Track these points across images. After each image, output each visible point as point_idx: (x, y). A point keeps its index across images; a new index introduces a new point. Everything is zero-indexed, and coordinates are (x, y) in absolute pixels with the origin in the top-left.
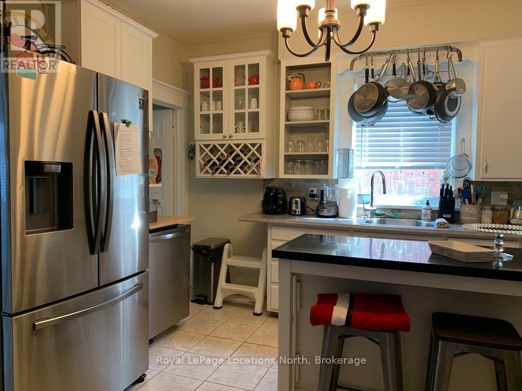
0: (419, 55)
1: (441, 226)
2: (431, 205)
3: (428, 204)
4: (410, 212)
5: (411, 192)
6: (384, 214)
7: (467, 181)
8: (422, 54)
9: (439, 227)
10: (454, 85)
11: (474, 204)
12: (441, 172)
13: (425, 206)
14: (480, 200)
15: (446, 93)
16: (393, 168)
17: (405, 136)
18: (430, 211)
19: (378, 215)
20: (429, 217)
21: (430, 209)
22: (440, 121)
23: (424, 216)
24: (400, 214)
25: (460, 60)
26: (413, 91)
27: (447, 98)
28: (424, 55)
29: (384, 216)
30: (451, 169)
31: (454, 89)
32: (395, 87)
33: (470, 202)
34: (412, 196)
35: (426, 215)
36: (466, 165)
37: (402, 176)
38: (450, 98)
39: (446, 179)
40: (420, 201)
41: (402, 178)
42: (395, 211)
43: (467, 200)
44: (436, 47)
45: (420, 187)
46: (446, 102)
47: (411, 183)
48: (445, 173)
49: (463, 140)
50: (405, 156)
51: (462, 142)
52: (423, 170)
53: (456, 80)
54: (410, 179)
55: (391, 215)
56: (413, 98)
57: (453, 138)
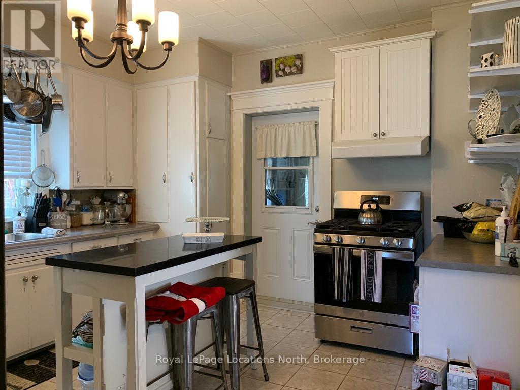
1: (60, 234)
3: (19, 215)
7: (58, 189)
9: (58, 236)
10: (60, 101)
11: (64, 211)
12: (23, 182)
13: (17, 217)
18: (23, 222)
20: (24, 228)
21: (23, 220)
30: (36, 179)
32: (11, 89)
33: (61, 209)
35: (20, 226)
39: (28, 188)
43: (58, 208)
48: (27, 183)
49: (43, 151)
51: (41, 152)
57: (33, 148)
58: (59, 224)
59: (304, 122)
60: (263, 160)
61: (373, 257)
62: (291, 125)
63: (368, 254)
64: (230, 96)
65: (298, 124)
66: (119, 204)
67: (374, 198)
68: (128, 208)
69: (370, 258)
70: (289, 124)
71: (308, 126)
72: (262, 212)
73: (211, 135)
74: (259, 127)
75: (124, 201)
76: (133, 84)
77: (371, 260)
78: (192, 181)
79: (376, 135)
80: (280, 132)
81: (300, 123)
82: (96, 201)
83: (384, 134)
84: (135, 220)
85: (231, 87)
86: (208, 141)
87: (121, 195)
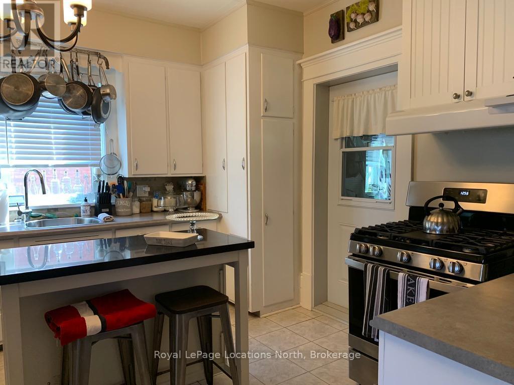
0: (71, 54)
1: (107, 220)
2: (89, 202)
3: (86, 200)
4: (67, 210)
5: (67, 190)
6: (40, 216)
7: (120, 177)
8: (74, 54)
9: (106, 222)
10: (108, 91)
11: (127, 197)
12: (94, 169)
13: (84, 203)
14: (131, 194)
15: (101, 97)
16: (47, 166)
17: (55, 133)
18: (89, 207)
19: (34, 217)
20: (89, 213)
21: (89, 205)
22: (96, 122)
23: (84, 212)
24: (57, 213)
25: (108, 68)
26: (70, 90)
27: (102, 102)
28: (77, 56)
29: (42, 217)
30: (103, 167)
31: (108, 94)
32: (52, 84)
33: (124, 196)
34: (67, 194)
35: (85, 211)
36: (116, 163)
37: (56, 174)
38: (104, 101)
39: (99, 176)
40: (77, 198)
41: (56, 176)
42: (52, 211)
43: (121, 195)
44: (88, 51)
45: (76, 185)
46: (101, 105)
47: (66, 181)
48: (98, 170)
49: (112, 140)
50: (58, 154)
51: (110, 142)
52: (77, 168)
53: (108, 86)
54: (65, 177)
55: (48, 215)
56: (70, 97)
57: (102, 138)
58: (122, 210)
59: (385, 87)
60: (339, 141)
61: (414, 285)
62: (370, 92)
63: (408, 280)
64: (300, 64)
65: (378, 90)
66: (188, 191)
67: (462, 193)
68: (197, 196)
69: (410, 285)
70: (368, 92)
71: (390, 92)
72: (339, 205)
73: (267, 114)
74: (335, 98)
75: (194, 188)
76: (202, 66)
77: (411, 288)
78: (244, 168)
79: (457, 96)
80: (358, 103)
81: (380, 89)
82: (170, 188)
83: (470, 94)
84: (206, 207)
85: (303, 53)
86: (263, 121)
87: (190, 182)
